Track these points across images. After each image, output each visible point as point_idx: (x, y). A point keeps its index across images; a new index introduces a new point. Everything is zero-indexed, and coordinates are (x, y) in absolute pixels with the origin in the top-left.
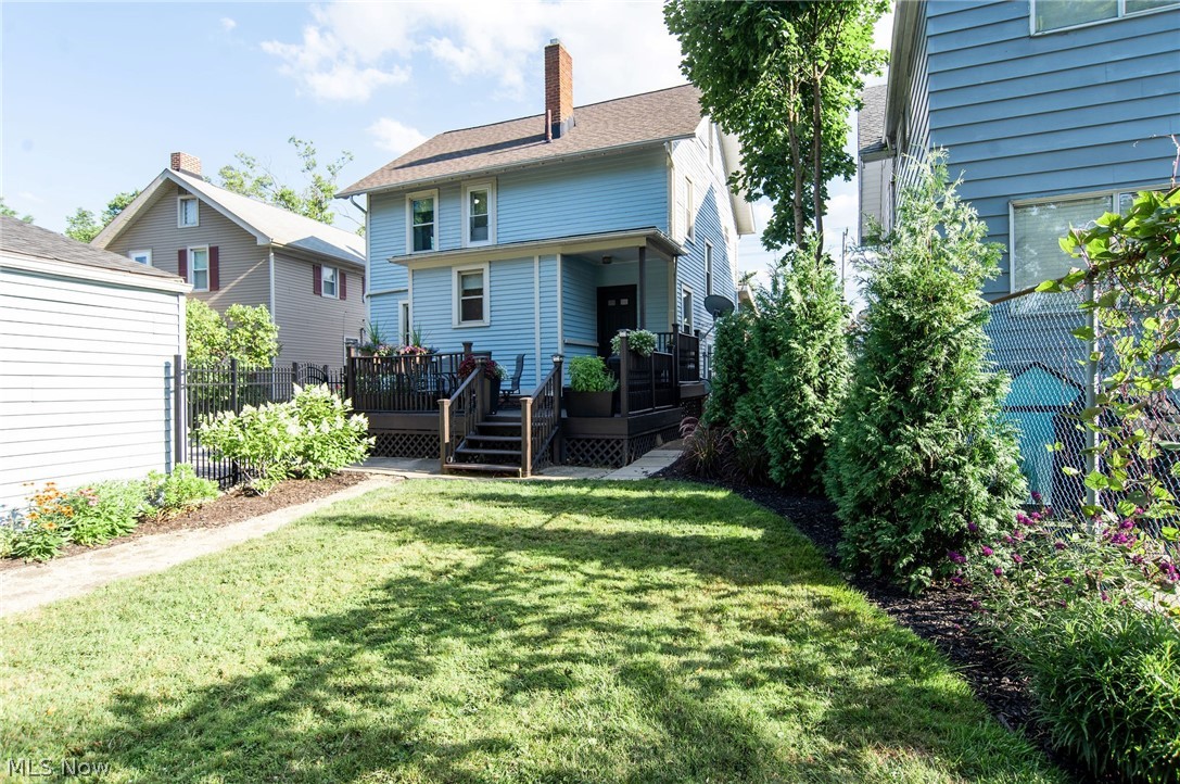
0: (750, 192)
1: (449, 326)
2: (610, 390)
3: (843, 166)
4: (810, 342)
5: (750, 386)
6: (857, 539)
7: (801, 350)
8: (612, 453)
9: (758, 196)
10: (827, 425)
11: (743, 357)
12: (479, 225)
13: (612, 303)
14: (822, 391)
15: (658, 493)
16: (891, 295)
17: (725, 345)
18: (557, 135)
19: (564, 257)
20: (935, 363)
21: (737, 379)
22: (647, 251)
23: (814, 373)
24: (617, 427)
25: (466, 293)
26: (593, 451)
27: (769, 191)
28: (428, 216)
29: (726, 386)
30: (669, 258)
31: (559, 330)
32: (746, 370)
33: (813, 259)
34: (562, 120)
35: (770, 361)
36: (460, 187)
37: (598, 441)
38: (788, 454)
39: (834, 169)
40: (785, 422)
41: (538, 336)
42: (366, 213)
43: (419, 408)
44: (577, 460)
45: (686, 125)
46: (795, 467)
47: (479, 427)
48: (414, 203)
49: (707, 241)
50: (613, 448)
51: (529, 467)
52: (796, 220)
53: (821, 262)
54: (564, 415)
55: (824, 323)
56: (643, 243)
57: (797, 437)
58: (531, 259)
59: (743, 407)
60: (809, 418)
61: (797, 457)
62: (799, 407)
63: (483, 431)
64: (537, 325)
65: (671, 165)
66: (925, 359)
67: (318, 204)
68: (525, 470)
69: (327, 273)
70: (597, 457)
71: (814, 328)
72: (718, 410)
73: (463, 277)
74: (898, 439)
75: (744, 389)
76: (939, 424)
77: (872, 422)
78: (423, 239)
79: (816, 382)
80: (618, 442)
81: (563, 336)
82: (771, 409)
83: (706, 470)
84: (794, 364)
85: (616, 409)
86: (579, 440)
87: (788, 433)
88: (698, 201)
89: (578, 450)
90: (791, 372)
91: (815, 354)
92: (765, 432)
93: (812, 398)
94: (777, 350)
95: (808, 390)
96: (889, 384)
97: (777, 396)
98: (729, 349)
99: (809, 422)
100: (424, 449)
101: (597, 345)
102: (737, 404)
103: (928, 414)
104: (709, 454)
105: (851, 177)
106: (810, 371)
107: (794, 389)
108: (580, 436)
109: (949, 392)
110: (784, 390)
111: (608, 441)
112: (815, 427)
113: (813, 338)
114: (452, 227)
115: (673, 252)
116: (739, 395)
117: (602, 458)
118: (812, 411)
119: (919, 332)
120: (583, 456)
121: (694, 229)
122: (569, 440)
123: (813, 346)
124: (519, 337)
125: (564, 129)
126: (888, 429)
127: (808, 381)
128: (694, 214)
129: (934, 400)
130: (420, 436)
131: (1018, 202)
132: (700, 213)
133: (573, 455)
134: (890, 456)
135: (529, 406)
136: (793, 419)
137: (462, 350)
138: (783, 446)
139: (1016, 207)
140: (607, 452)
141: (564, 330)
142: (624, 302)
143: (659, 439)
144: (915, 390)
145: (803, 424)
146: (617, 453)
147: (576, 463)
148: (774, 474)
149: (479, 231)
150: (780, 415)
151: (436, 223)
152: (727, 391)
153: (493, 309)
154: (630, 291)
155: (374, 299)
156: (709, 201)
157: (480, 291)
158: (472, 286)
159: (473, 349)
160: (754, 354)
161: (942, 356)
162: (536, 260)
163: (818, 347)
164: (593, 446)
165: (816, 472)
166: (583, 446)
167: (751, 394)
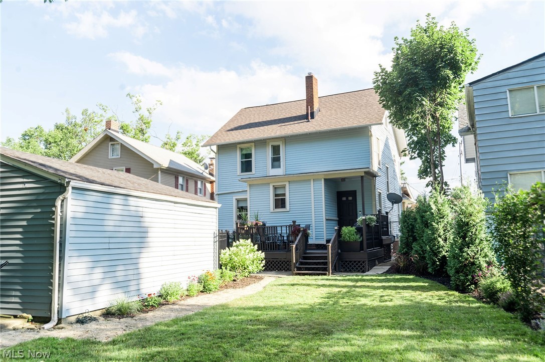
0: (412, 156)
1: (269, 211)
2: (359, 240)
3: (452, 140)
4: (440, 223)
5: (418, 238)
6: (455, 280)
7: (437, 226)
8: (361, 266)
9: (415, 158)
10: (447, 252)
11: (413, 227)
12: (276, 161)
13: (344, 199)
14: (445, 240)
15: (388, 277)
16: (460, 214)
17: (406, 222)
18: (312, 117)
19: (325, 180)
20: (472, 232)
21: (411, 236)
22: (364, 178)
23: (441, 234)
24: (362, 256)
25: (276, 195)
26: (353, 266)
27: (420, 156)
28: (249, 156)
29: (407, 238)
30: (372, 178)
31: (324, 213)
32: (415, 232)
33: (438, 193)
34: (315, 110)
35: (426, 230)
36: (266, 142)
37: (355, 262)
38: (435, 262)
39: (447, 142)
40: (433, 251)
41: (313, 216)
42: (216, 153)
43: (274, 249)
44: (346, 270)
45: (377, 116)
46: (437, 267)
47: (303, 256)
48: (242, 150)
49: (386, 165)
50: (361, 264)
51: (331, 272)
52: (432, 169)
53: (441, 194)
54: (339, 251)
55: (444, 216)
56: (363, 174)
57: (437, 256)
58: (310, 180)
59: (416, 246)
60: (441, 249)
61: (438, 263)
62: (437, 246)
63: (305, 258)
64: (313, 211)
65: (371, 135)
66: (469, 231)
67: (142, 131)
68: (329, 273)
69: (181, 180)
70: (355, 268)
71: (441, 218)
72: (404, 248)
73: (275, 188)
74: (463, 252)
75: (415, 239)
76: (473, 248)
77: (457, 248)
78: (247, 166)
79: (443, 237)
80: (363, 262)
81: (326, 216)
82: (428, 247)
83: (404, 271)
84: (434, 230)
85: (362, 249)
86: (346, 262)
87: (434, 255)
88: (382, 147)
89: (346, 266)
90: (433, 234)
91: (441, 227)
92: (426, 255)
93: (442, 242)
94: (427, 225)
95: (440, 239)
96: (460, 238)
97: (430, 242)
98: (408, 224)
99: (441, 251)
100: (275, 267)
101: (338, 219)
102: (413, 246)
103: (471, 245)
104: (404, 265)
105: (455, 145)
106: (440, 233)
107: (435, 239)
108: (347, 260)
109: (475, 240)
110: (432, 240)
111: (359, 262)
112: (443, 252)
113: (440, 222)
114: (261, 161)
115: (373, 176)
116: (413, 242)
117: (357, 269)
118: (442, 247)
119: (467, 224)
120: (348, 268)
121: (381, 161)
122: (342, 262)
123: (440, 224)
124: (304, 216)
125: (315, 114)
126: (461, 250)
127: (440, 236)
128: (381, 154)
129: (472, 242)
130: (273, 261)
131: (511, 173)
132: (383, 153)
133: (344, 268)
134: (461, 256)
135: (330, 247)
136: (436, 250)
137: (292, 224)
138: (433, 259)
139: (510, 174)
140: (359, 266)
141: (326, 213)
142: (350, 198)
143: (377, 263)
144: (467, 239)
145: (439, 252)
146: (363, 267)
147: (346, 271)
148: (430, 270)
149: (276, 163)
150: (431, 249)
151: (253, 159)
152: (408, 240)
153: (291, 203)
154: (353, 193)
155: (220, 196)
156: (387, 146)
157: (284, 195)
158: (279, 192)
159: (296, 223)
160: (419, 226)
161: (474, 230)
162: (312, 181)
163: (443, 225)
164: (353, 264)
165: (445, 268)
166: (348, 264)
167: (419, 242)
